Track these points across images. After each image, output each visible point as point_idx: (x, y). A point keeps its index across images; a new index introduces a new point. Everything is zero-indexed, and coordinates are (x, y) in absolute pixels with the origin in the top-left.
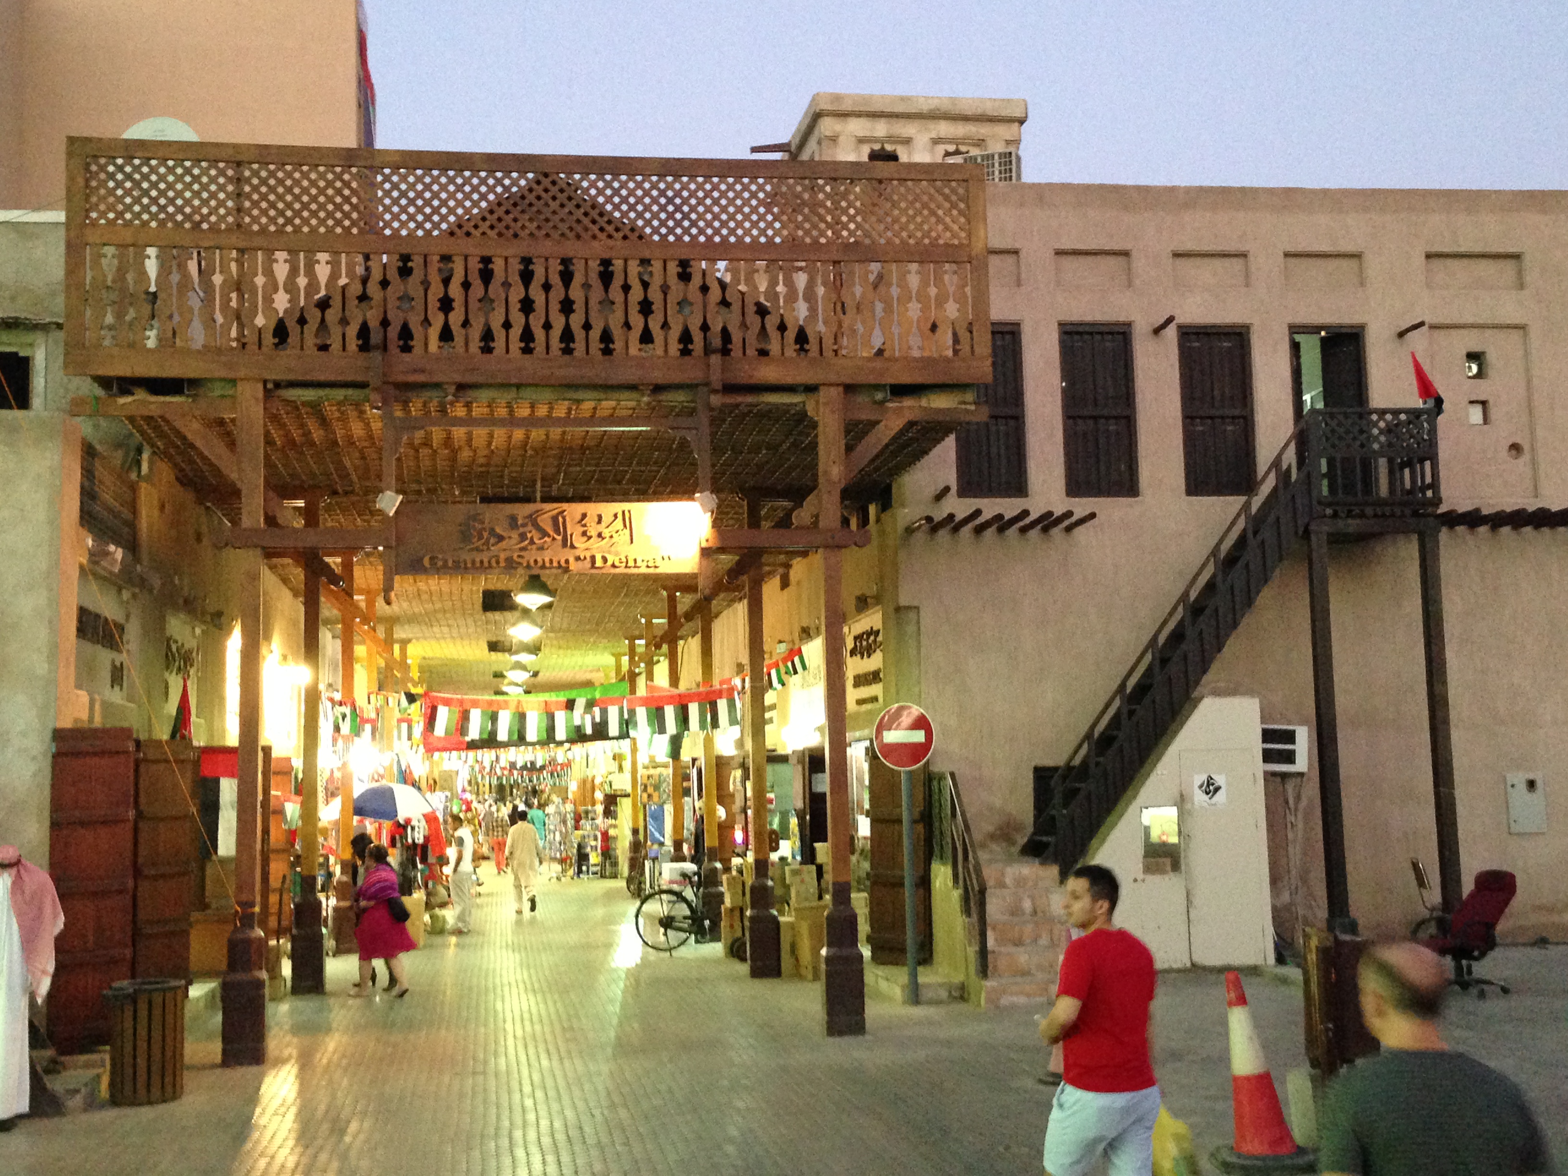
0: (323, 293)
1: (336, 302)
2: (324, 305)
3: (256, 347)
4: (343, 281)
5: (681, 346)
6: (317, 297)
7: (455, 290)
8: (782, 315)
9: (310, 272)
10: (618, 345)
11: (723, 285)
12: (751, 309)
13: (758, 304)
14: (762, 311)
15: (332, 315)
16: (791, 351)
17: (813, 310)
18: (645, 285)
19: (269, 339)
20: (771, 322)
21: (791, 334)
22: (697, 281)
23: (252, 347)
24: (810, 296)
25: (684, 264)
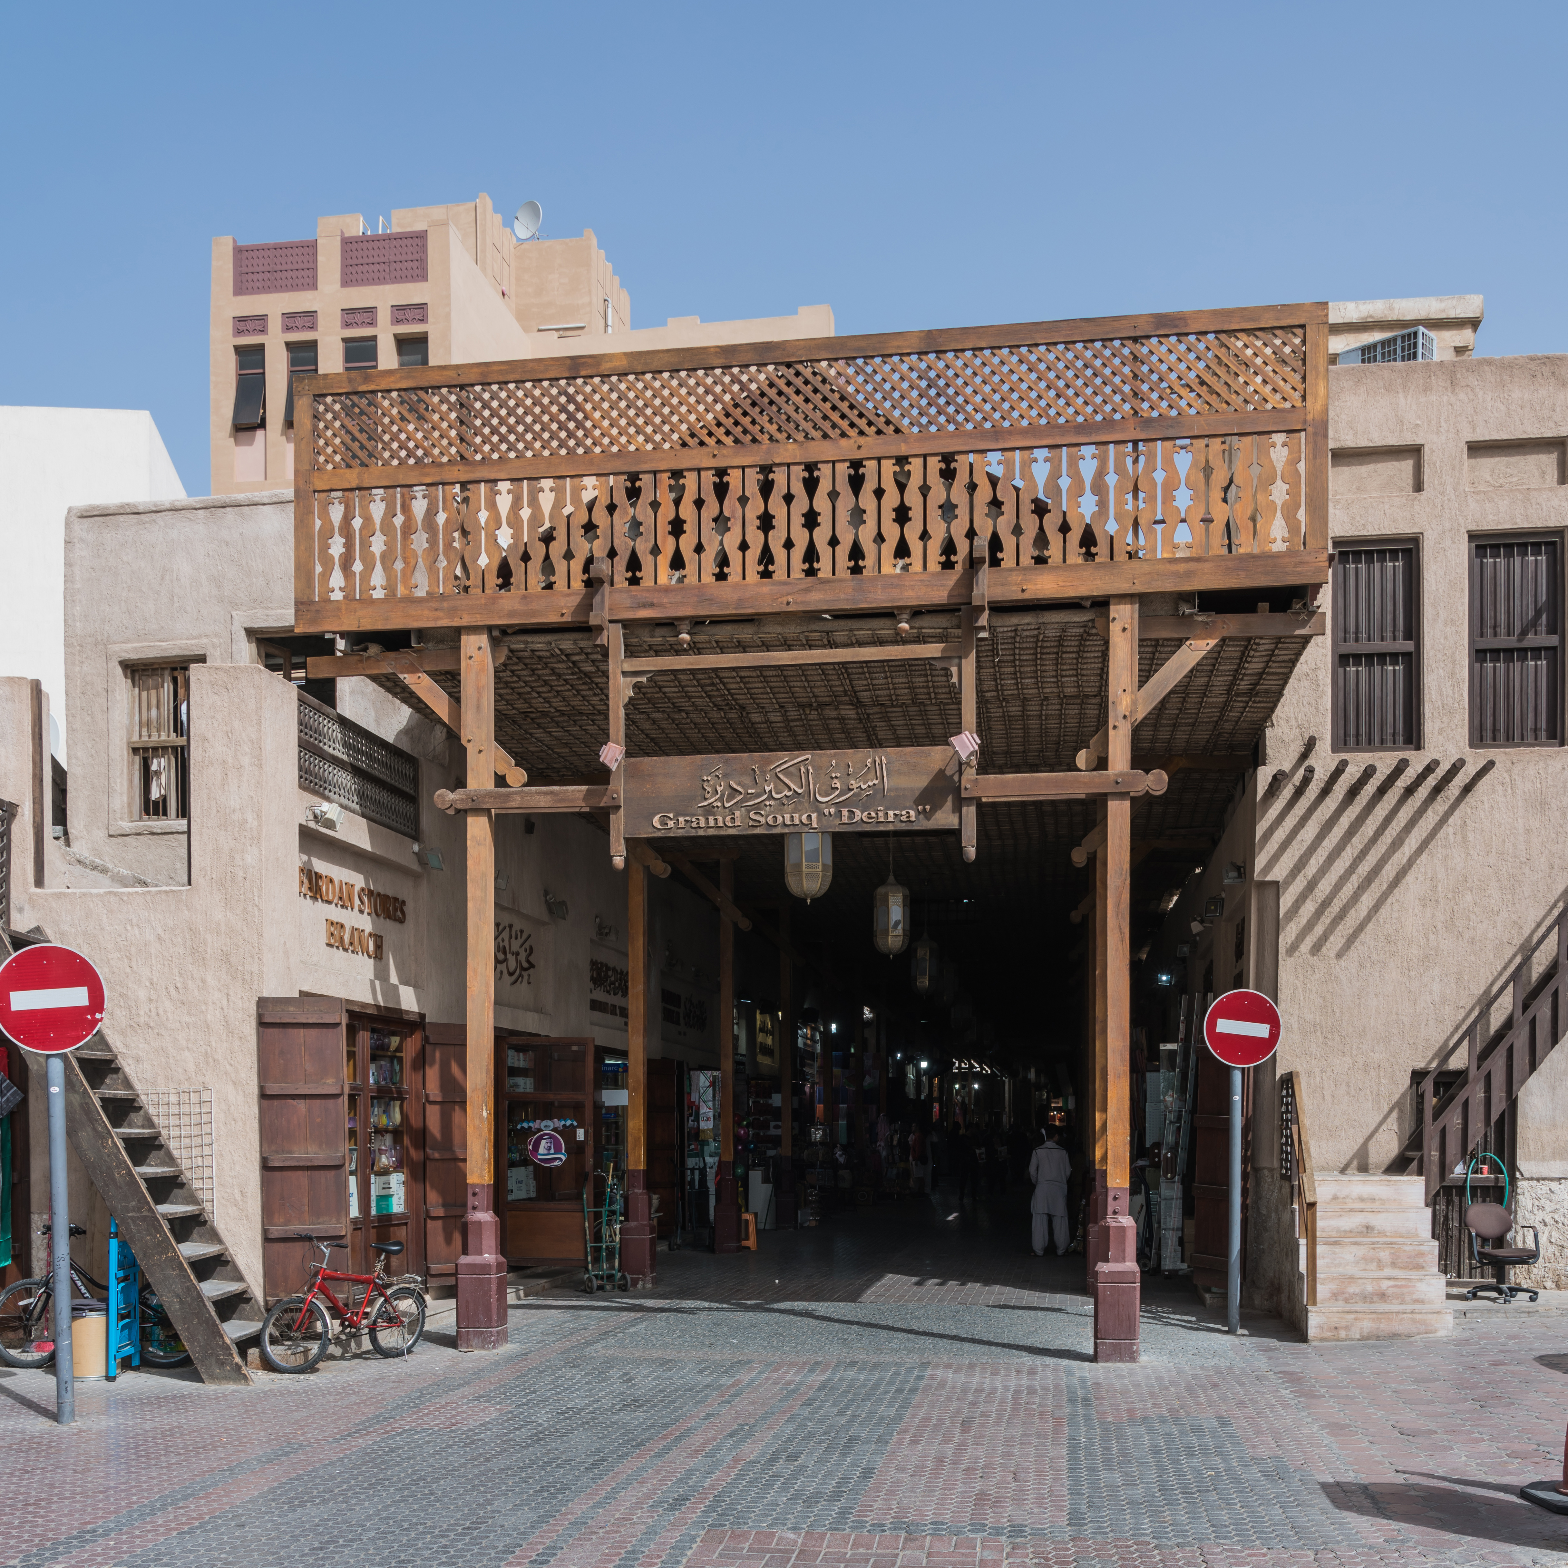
0: (547, 525)
1: (560, 534)
2: (548, 538)
3: (480, 590)
4: (568, 510)
5: (943, 559)
6: (541, 530)
7: (687, 511)
8: (1064, 513)
9: (534, 502)
10: (869, 562)
11: (994, 481)
12: (1027, 507)
13: (1036, 501)
14: (1040, 509)
15: (557, 548)
16: (1075, 556)
17: (1102, 504)
18: (902, 487)
19: (493, 580)
20: (1051, 522)
21: (1075, 536)
22: (962, 478)
23: (475, 591)
24: (1099, 488)
25: (948, 458)
